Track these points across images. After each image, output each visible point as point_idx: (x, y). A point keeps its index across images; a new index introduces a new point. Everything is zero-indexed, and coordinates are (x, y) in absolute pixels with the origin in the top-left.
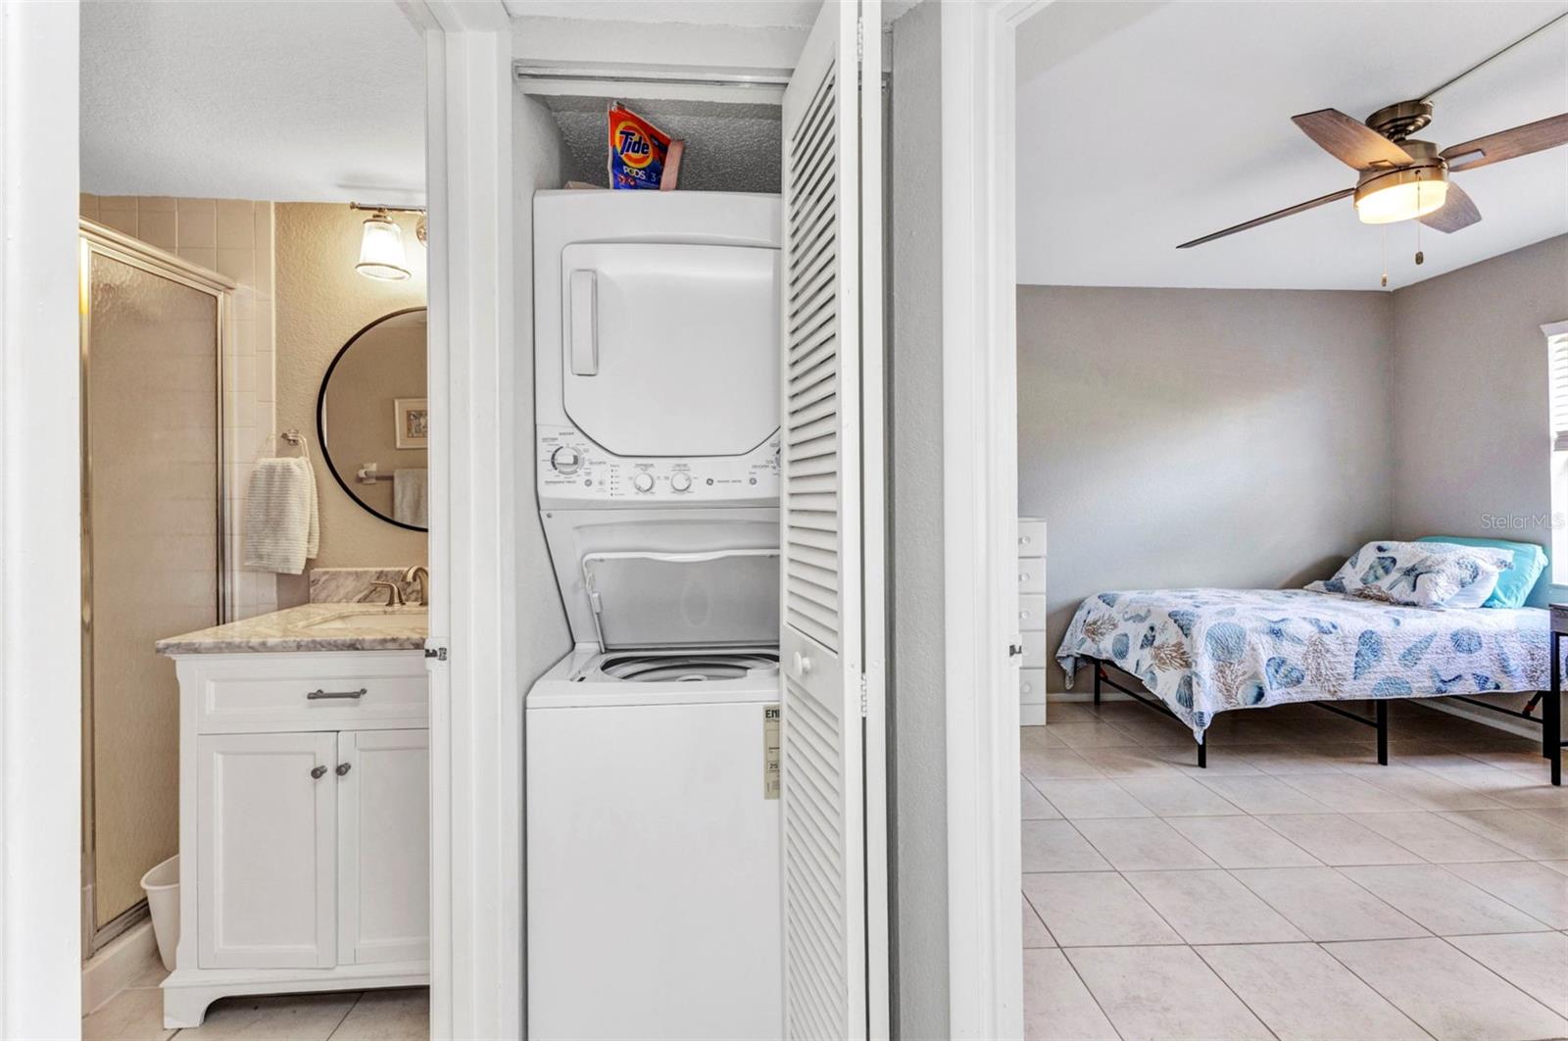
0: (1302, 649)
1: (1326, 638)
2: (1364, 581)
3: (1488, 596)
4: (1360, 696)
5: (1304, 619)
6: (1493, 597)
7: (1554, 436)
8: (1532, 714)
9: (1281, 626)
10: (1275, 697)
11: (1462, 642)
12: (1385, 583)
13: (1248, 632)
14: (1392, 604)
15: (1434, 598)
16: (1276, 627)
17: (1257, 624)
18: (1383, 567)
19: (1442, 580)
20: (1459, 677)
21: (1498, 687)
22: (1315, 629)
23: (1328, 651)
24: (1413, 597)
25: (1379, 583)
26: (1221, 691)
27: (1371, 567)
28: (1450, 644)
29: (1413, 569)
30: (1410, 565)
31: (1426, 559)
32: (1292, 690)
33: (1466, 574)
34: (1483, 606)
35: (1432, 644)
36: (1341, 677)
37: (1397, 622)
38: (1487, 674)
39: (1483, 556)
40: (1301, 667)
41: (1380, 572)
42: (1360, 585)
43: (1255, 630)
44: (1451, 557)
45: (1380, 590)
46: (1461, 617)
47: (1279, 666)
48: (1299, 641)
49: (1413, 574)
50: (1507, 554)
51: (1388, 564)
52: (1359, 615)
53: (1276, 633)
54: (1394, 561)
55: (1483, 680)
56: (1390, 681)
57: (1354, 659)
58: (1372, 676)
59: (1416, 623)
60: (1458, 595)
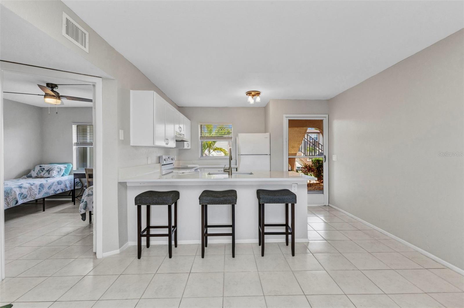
0: (26, 190)
1: (32, 187)
2: (37, 174)
3: (62, 174)
4: (40, 198)
5: (27, 183)
6: (64, 174)
7: (73, 143)
8: (70, 195)
9: (22, 185)
10: (20, 202)
11: (59, 183)
12: (42, 174)
13: (13, 188)
14: (44, 178)
15: (53, 175)
16: (20, 186)
17: (15, 186)
18: (42, 171)
19: (55, 172)
20: (59, 190)
21: (65, 190)
22: (29, 185)
23: (33, 189)
24: (49, 176)
25: (41, 174)
26: (6, 204)
27: (39, 171)
28: (57, 184)
29: (49, 170)
30: (48, 169)
31: (51, 168)
32: (24, 200)
33: (59, 170)
34: (62, 176)
35: (54, 184)
36: (36, 194)
37: (47, 181)
38: (63, 188)
39: (62, 166)
40: (26, 194)
41: (41, 171)
42: (36, 175)
43: (15, 187)
44: (56, 167)
45: (41, 175)
46: (58, 178)
47: (21, 195)
48: (26, 188)
49: (49, 171)
50: (66, 166)
51: (43, 170)
52: (39, 181)
53: (20, 187)
54: (44, 169)
55: (62, 189)
56: (46, 193)
57: (39, 190)
58: (42, 193)
59: (50, 181)
60: (57, 174)
